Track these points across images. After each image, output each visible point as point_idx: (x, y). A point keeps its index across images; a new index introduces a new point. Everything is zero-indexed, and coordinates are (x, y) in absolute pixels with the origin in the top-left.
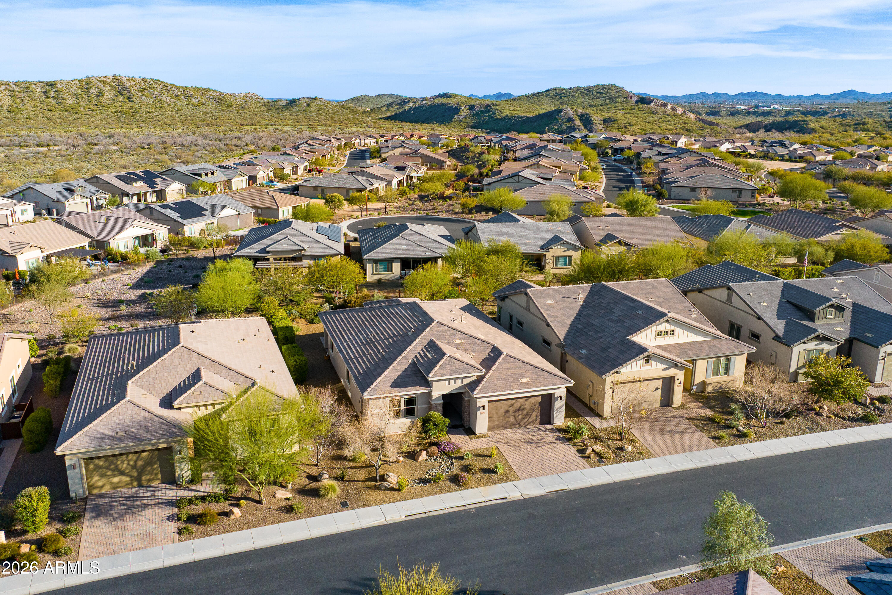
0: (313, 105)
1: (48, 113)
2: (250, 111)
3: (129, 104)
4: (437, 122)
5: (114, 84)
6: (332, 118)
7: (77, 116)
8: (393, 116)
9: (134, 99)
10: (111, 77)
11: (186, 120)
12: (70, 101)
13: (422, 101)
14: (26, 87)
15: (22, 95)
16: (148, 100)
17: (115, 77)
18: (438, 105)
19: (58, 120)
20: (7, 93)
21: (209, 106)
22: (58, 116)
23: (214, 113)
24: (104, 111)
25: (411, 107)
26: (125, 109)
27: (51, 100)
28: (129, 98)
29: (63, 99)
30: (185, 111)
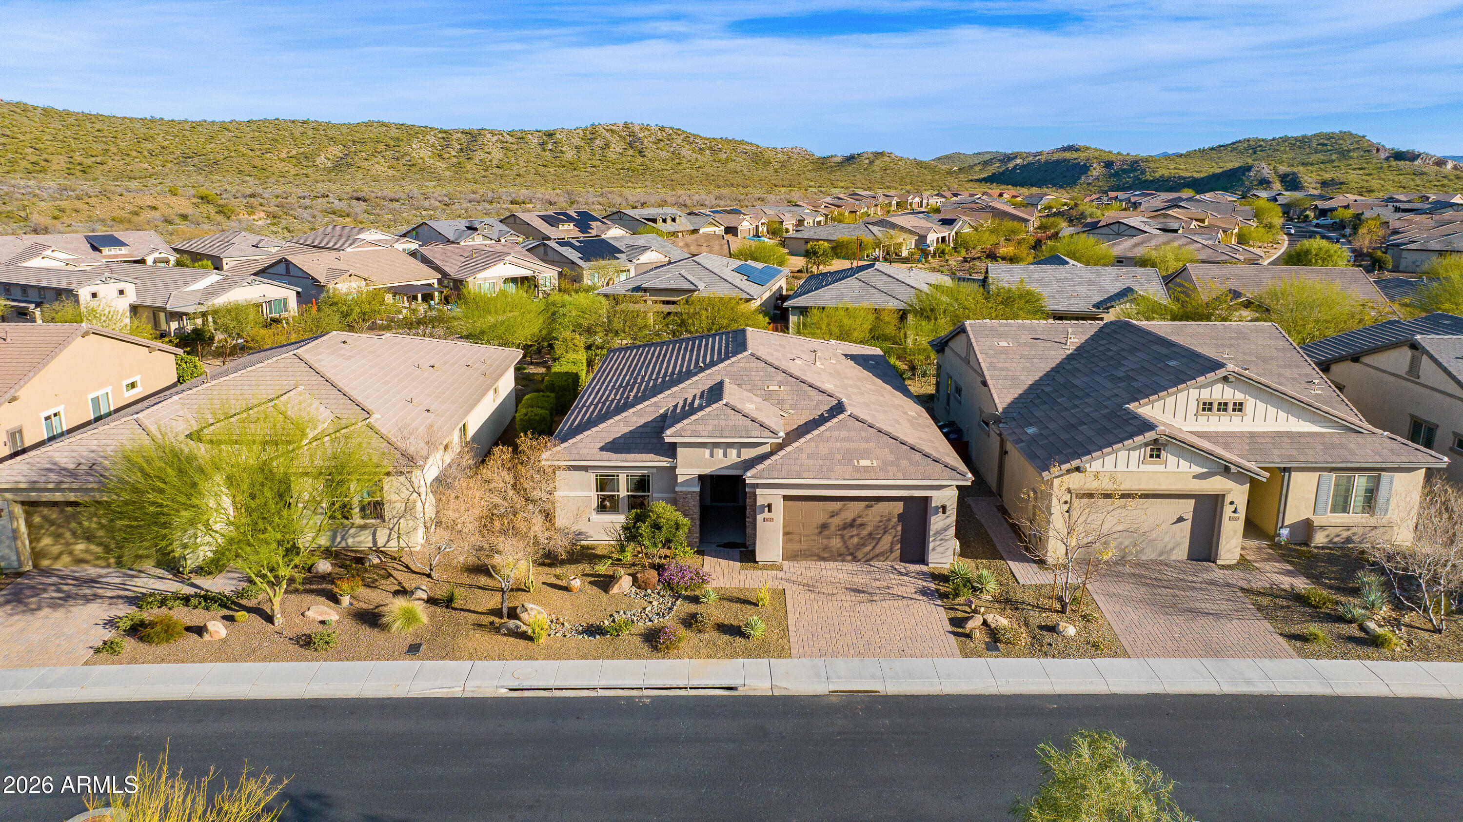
0: (877, 162)
1: (542, 170)
2: (793, 170)
3: (639, 160)
4: (1054, 185)
5: (624, 134)
6: (902, 179)
7: (576, 173)
8: (989, 176)
9: (646, 153)
10: (621, 125)
11: (709, 180)
12: (570, 155)
13: (1036, 156)
14: (521, 137)
15: (515, 147)
16: (664, 154)
17: (626, 123)
18: (1058, 161)
19: (551, 178)
20: (499, 145)
21: (740, 163)
22: (553, 172)
23: (745, 171)
24: (608, 167)
25: (1017, 165)
26: (634, 165)
27: (547, 153)
28: (640, 152)
29: (562, 152)
30: (708, 169)
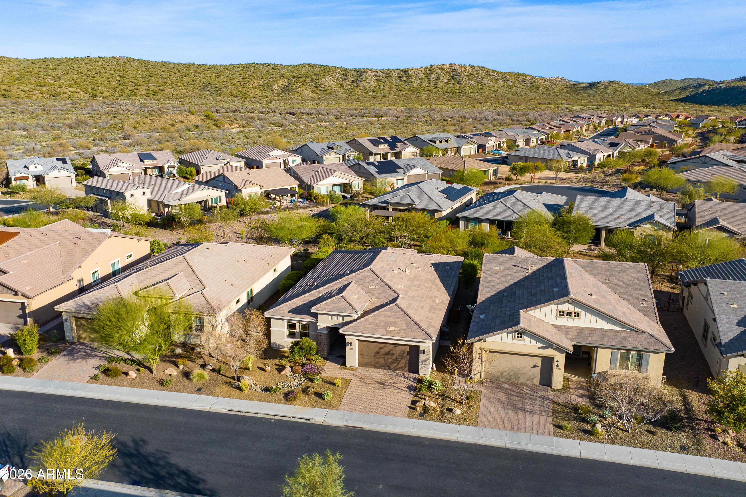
0: (610, 88)
1: (399, 93)
2: (554, 92)
3: (457, 86)
4: (729, 104)
5: (449, 70)
6: (624, 99)
7: (418, 95)
8: (684, 98)
9: (462, 82)
10: (448, 65)
11: (498, 99)
12: (416, 83)
13: (719, 84)
14: (388, 73)
15: (384, 79)
16: (473, 83)
17: (451, 64)
18: (733, 87)
19: (403, 98)
20: (375, 78)
21: (520, 88)
22: (405, 94)
23: (523, 93)
24: (438, 91)
25: (704, 90)
26: (454, 90)
27: (402, 83)
28: (458, 81)
29: (411, 82)
30: (500, 92)
